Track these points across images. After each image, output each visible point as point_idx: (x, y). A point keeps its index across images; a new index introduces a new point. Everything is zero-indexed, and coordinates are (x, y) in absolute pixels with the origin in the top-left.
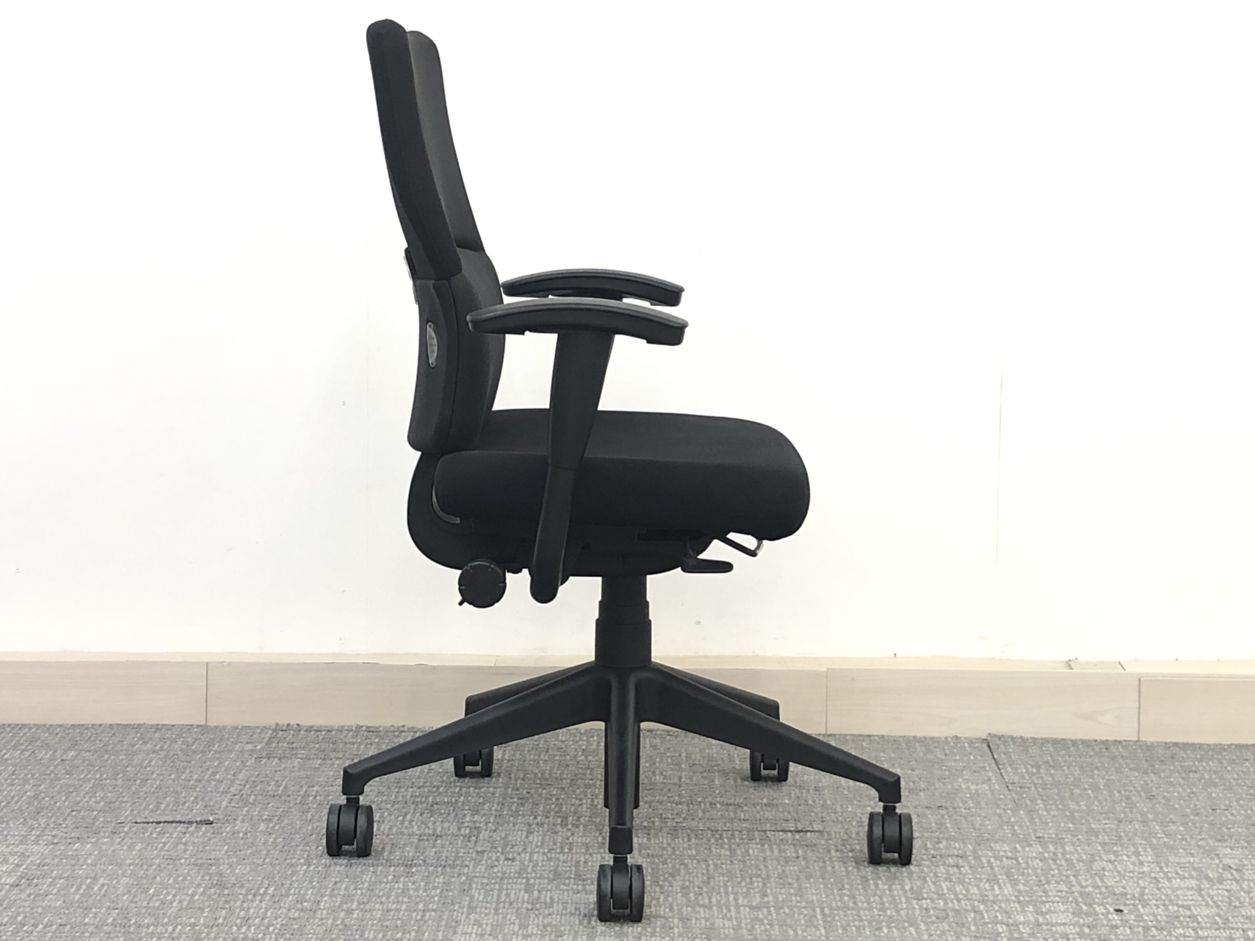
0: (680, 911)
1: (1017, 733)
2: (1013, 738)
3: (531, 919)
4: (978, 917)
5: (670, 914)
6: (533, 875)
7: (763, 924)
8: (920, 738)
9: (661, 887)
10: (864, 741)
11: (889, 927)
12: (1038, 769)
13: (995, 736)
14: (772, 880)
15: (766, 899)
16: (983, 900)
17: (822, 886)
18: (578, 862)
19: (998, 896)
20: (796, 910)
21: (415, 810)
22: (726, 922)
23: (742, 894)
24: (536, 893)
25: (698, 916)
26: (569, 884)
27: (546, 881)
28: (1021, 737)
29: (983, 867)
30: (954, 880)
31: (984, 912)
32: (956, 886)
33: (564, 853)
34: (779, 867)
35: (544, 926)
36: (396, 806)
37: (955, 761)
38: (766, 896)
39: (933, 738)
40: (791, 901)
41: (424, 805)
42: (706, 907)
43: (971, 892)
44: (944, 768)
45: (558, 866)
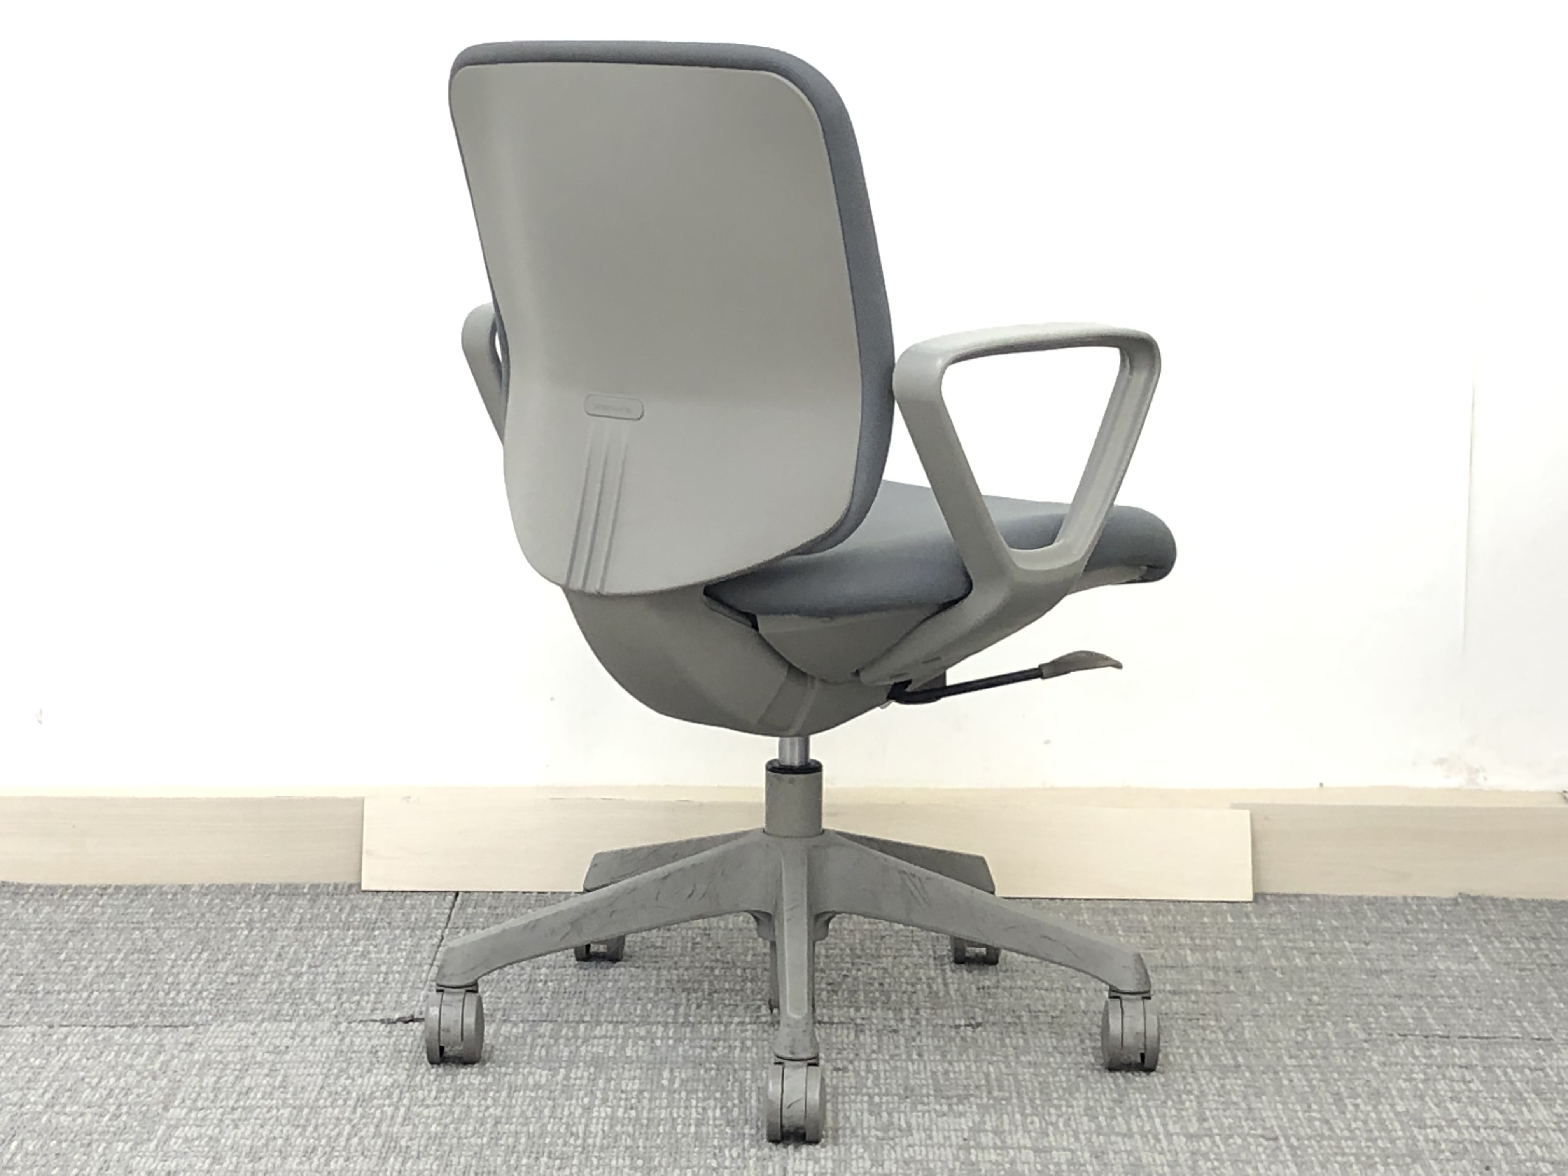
0: (1089, 1140)
1: (1498, 893)
2: (1493, 900)
3: (886, 1152)
4: (1509, 1153)
5: (1078, 1145)
6: (877, 1090)
7: (1209, 1160)
8: (1369, 898)
9: (1058, 1107)
10: (1290, 902)
11: (1386, 1165)
12: (1537, 945)
13: (1469, 896)
14: (1210, 1097)
15: (1206, 1125)
16: (1511, 1128)
17: (1279, 1106)
18: (934, 1073)
19: (1530, 1121)
20: (1250, 1140)
21: (688, 1000)
22: (1156, 1155)
23: (1171, 1117)
24: (885, 1114)
25: (1115, 1147)
26: (929, 1104)
27: (896, 1098)
28: (1505, 899)
29: (1498, 1082)
30: (1464, 1099)
31: (1516, 1145)
32: (1469, 1109)
33: (913, 1062)
34: (1215, 1080)
35: (905, 1162)
36: (661, 995)
37: (1424, 930)
38: (1205, 1120)
39: (1387, 898)
40: (1242, 1127)
41: (700, 994)
42: (1124, 1135)
43: (1491, 1117)
44: (1409, 940)
45: (907, 1077)
